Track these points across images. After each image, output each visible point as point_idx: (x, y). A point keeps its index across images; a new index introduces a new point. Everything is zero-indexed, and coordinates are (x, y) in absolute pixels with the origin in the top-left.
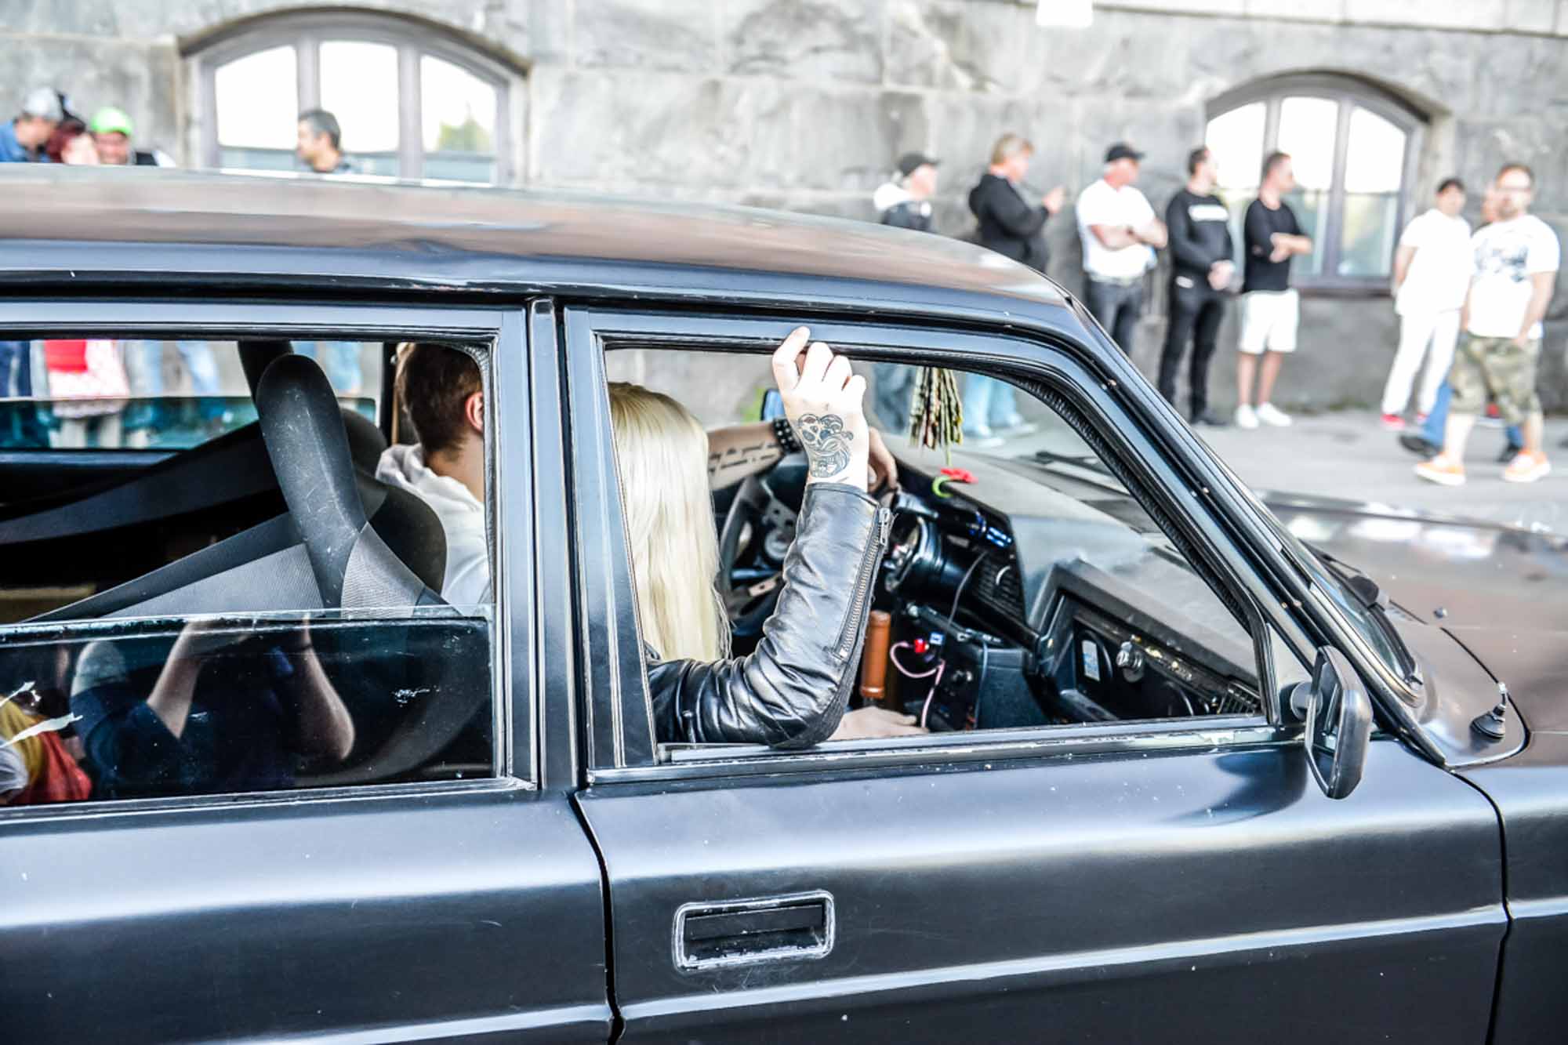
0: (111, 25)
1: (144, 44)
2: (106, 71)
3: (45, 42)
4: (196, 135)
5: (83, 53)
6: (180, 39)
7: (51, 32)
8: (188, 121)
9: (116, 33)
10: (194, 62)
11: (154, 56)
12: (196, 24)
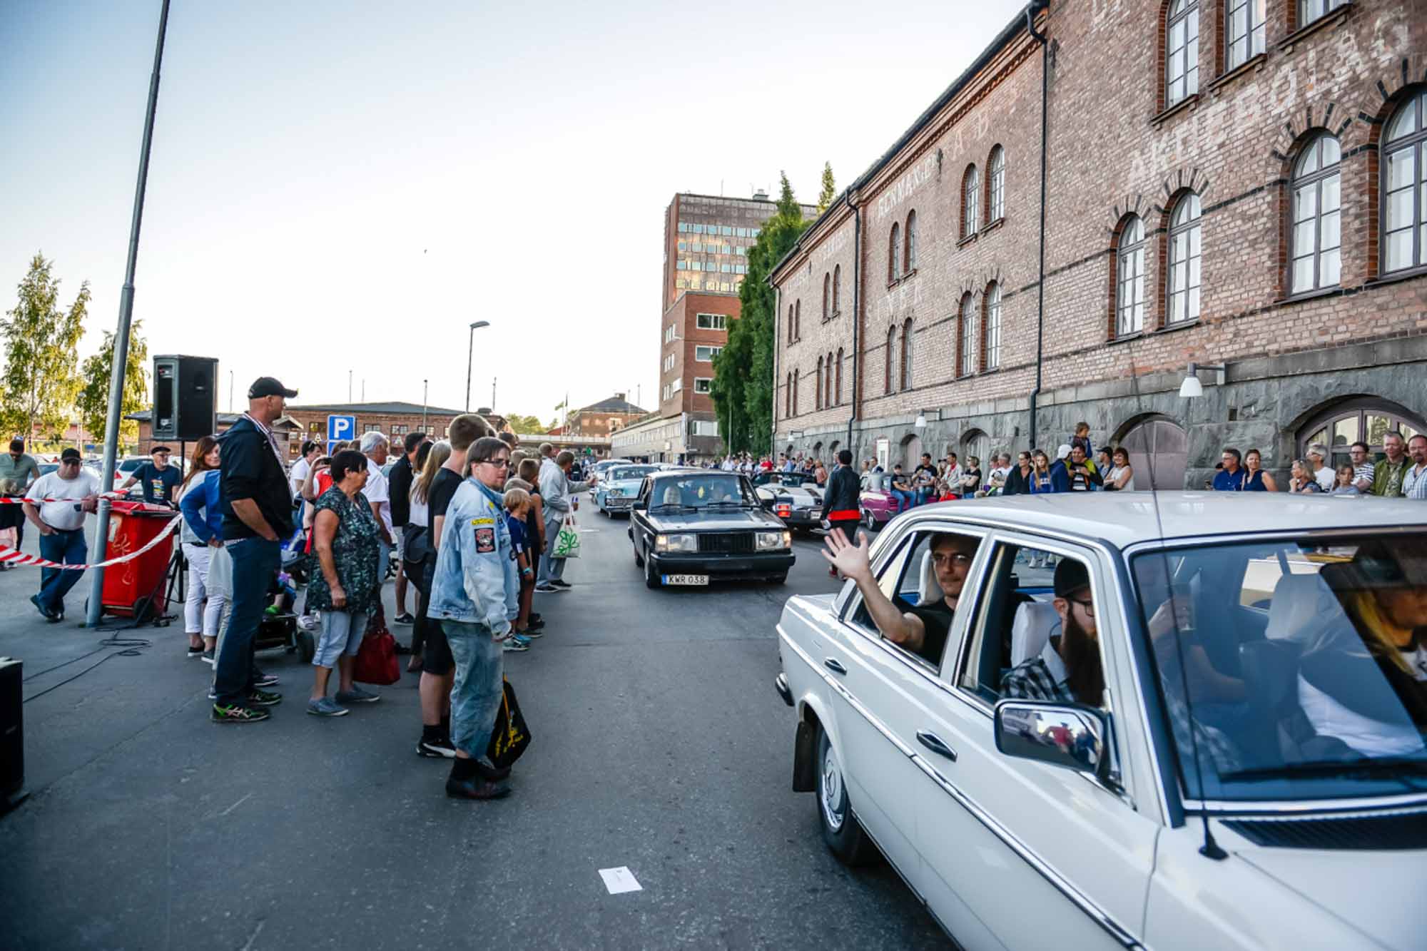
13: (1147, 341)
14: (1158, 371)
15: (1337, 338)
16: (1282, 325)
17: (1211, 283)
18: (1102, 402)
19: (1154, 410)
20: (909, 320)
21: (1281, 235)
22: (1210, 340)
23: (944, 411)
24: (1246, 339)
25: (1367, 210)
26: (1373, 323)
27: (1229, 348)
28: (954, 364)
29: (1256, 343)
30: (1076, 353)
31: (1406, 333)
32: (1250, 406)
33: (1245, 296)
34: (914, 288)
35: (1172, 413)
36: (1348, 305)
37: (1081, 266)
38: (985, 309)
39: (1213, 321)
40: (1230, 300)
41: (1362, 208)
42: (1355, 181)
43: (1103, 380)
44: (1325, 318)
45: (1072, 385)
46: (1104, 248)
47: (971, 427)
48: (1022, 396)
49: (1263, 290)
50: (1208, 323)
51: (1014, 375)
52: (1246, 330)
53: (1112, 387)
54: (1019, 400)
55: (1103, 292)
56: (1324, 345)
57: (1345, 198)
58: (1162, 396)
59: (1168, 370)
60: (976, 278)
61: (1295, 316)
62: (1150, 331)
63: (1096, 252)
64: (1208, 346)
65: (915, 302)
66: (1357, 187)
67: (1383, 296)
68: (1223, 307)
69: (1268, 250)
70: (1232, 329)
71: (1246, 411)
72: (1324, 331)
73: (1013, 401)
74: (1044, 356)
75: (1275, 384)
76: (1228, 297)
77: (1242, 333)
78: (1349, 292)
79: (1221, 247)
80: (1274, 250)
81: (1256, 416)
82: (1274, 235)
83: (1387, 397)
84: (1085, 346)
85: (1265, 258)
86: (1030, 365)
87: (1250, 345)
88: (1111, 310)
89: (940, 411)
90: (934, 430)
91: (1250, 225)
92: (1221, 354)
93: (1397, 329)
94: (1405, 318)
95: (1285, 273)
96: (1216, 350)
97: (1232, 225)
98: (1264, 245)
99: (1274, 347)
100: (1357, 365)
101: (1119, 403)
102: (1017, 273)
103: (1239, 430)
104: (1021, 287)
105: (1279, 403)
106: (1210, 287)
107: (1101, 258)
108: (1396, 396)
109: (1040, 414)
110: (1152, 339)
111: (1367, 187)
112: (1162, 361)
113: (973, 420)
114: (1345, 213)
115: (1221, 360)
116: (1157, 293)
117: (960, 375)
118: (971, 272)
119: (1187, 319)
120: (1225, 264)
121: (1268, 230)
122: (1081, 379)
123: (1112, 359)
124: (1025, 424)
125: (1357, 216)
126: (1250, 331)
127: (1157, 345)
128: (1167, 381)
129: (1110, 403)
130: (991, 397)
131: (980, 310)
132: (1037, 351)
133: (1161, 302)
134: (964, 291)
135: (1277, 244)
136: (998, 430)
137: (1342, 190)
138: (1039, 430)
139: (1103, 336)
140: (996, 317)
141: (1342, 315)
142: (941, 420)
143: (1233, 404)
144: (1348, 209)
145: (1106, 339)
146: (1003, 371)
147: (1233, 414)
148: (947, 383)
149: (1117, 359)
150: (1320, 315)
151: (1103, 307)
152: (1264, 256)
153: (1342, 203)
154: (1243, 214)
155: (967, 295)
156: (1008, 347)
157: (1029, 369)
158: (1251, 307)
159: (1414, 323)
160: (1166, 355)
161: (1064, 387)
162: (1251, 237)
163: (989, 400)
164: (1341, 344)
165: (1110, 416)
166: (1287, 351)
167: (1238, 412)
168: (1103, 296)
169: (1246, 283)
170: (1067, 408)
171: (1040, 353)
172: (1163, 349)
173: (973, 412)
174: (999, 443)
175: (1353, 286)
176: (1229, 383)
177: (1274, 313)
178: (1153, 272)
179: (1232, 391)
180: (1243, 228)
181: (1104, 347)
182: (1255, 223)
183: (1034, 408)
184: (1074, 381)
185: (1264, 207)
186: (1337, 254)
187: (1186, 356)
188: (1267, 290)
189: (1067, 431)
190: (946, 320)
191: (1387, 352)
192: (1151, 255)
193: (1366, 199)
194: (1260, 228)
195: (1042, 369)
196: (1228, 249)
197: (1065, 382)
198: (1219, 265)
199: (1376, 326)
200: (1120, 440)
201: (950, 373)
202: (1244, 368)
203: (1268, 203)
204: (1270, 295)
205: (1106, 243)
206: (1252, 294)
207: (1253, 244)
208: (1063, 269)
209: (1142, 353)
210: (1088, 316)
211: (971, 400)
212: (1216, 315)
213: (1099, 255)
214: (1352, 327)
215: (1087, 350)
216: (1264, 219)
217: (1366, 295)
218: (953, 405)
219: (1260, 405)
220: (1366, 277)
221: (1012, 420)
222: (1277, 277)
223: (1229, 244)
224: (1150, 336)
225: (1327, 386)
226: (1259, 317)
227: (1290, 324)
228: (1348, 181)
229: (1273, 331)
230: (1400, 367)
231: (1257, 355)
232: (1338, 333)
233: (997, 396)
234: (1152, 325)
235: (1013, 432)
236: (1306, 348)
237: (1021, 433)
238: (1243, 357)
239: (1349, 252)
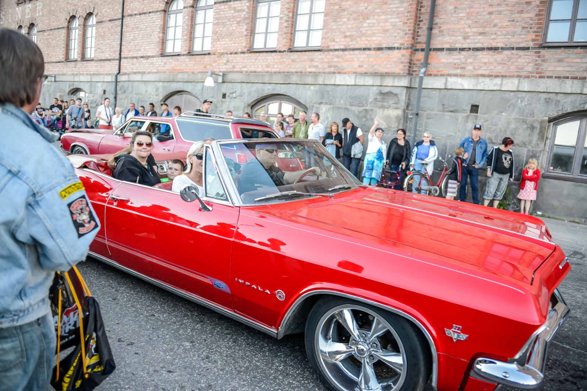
0: (532, 115)
1: (540, 119)
2: (529, 126)
3: (515, 119)
4: (548, 141)
5: (524, 121)
6: (549, 118)
7: (517, 117)
8: (547, 138)
9: (533, 116)
10: (552, 124)
11: (542, 122)
12: (555, 114)
13: (182, 57)
14: (187, 72)
15: (274, 70)
16: (249, 61)
17: (217, 36)
18: (156, 83)
19: (185, 90)
20: (32, 25)
21: (252, 21)
22: (215, 62)
23: (57, 77)
24: (233, 64)
25: (291, 19)
26: (289, 66)
27: (224, 67)
28: (64, 53)
29: (237, 66)
30: (142, 57)
31: (301, 72)
32: (233, 93)
33: (233, 45)
34: (36, 7)
35: (194, 92)
36: (279, 57)
37: (147, 15)
38: (85, 27)
39: (217, 53)
40: (226, 45)
41: (289, 18)
42: (287, 6)
43: (157, 73)
44: (269, 61)
45: (139, 73)
46: (160, 9)
47: (74, 87)
48: (107, 75)
49: (242, 44)
50: (214, 54)
51: (102, 63)
52: (233, 60)
53: (163, 76)
54: (106, 77)
55: (159, 30)
56: (268, 72)
57: (282, 12)
58: (189, 84)
59: (193, 73)
60: (80, 10)
61: (256, 58)
62: (184, 53)
63: (156, 10)
64: (214, 65)
65: (37, 15)
66: (288, 9)
67: (294, 56)
68: (222, 48)
69: (245, 27)
70: (226, 59)
71: (231, 95)
72: (268, 66)
73: (102, 76)
74: (122, 56)
75: (245, 85)
76: (224, 44)
77: (230, 61)
78: (280, 52)
79: (223, 21)
80: (248, 27)
81: (235, 98)
82: (249, 21)
83: (293, 97)
84: (147, 55)
85: (243, 30)
86: (113, 59)
87: (234, 67)
88: (163, 40)
89: (55, 77)
90: (50, 86)
91: (237, 14)
92: (220, 69)
93: (299, 70)
94: (302, 66)
95: (252, 39)
96: (217, 67)
97: (229, 12)
98: (244, 24)
99: (245, 69)
100: (281, 82)
101: (166, 84)
102: (106, 11)
103: (228, 103)
104: (108, 19)
105: (246, 94)
106: (216, 38)
107: (158, 13)
108: (297, 97)
109: (119, 85)
110: (185, 57)
111: (291, 10)
112: (190, 68)
113: (76, 83)
114: (281, 19)
115: (220, 72)
116: (189, 36)
117: (67, 59)
118: (76, 5)
119: (202, 51)
120: (225, 29)
121: (245, 18)
122: (144, 70)
123: (163, 63)
124: (110, 89)
125: (287, 21)
126: (235, 61)
127: (187, 60)
128: (191, 78)
129: (161, 84)
130: (88, 73)
131: (82, 27)
132: (118, 53)
133: (190, 40)
134: (71, 15)
135: (250, 25)
136: (93, 90)
137: (281, 8)
138: (119, 92)
139: (158, 52)
140: (91, 32)
141: (276, 61)
142: (55, 81)
143: (224, 92)
144: (283, 17)
145: (160, 53)
146: (96, 61)
147: (224, 96)
148: (59, 62)
149: (165, 63)
150: (267, 59)
151: (159, 37)
152: (244, 28)
153: (281, 14)
154: (234, 9)
155: (73, 17)
156: (100, 49)
157: (112, 61)
158: (236, 51)
159: (306, 69)
160: (192, 65)
161: (135, 73)
162: (238, 20)
163: (87, 74)
164: (275, 73)
165: (161, 90)
166: (251, 72)
167: (227, 96)
168: (159, 32)
169: (234, 39)
170: (136, 84)
171: (120, 54)
172: (191, 62)
173: (77, 79)
174: (93, 97)
175: (282, 50)
176: (223, 82)
177: (246, 55)
178: (187, 25)
179: (225, 85)
180: (234, 15)
181: (158, 57)
182: (240, 14)
183: (117, 82)
184: (141, 71)
185: (245, 7)
186: (276, 35)
187: (202, 67)
188: (244, 44)
189: (136, 94)
190: (58, 28)
191: (295, 79)
192: (187, 17)
193: (291, 14)
194: (243, 16)
195: (121, 62)
196: (226, 22)
197: (135, 71)
198: (221, 29)
199: (290, 68)
200: (164, 102)
201: (62, 57)
202: (230, 77)
203: (247, 6)
204: (245, 47)
205: (162, 6)
206: (236, 45)
207: (238, 22)
208: (136, 15)
209: (179, 63)
210: (150, 40)
211: (75, 73)
212: (219, 51)
213: (157, 11)
214: (280, 67)
215: (149, 57)
216: (244, 13)
217: (287, 54)
218: (63, 74)
219: (238, 93)
220: (288, 47)
221: (102, 86)
222: (249, 40)
223: (227, 20)
224: (184, 55)
225: (268, 90)
226: (239, 55)
227: (253, 61)
228: (284, 5)
229: (245, 63)
230: (298, 85)
231: (237, 72)
232: (274, 68)
233: (92, 73)
234: (185, 50)
235: (102, 92)
236: (259, 72)
237: (106, 93)
238: (230, 72)
239: (282, 35)
